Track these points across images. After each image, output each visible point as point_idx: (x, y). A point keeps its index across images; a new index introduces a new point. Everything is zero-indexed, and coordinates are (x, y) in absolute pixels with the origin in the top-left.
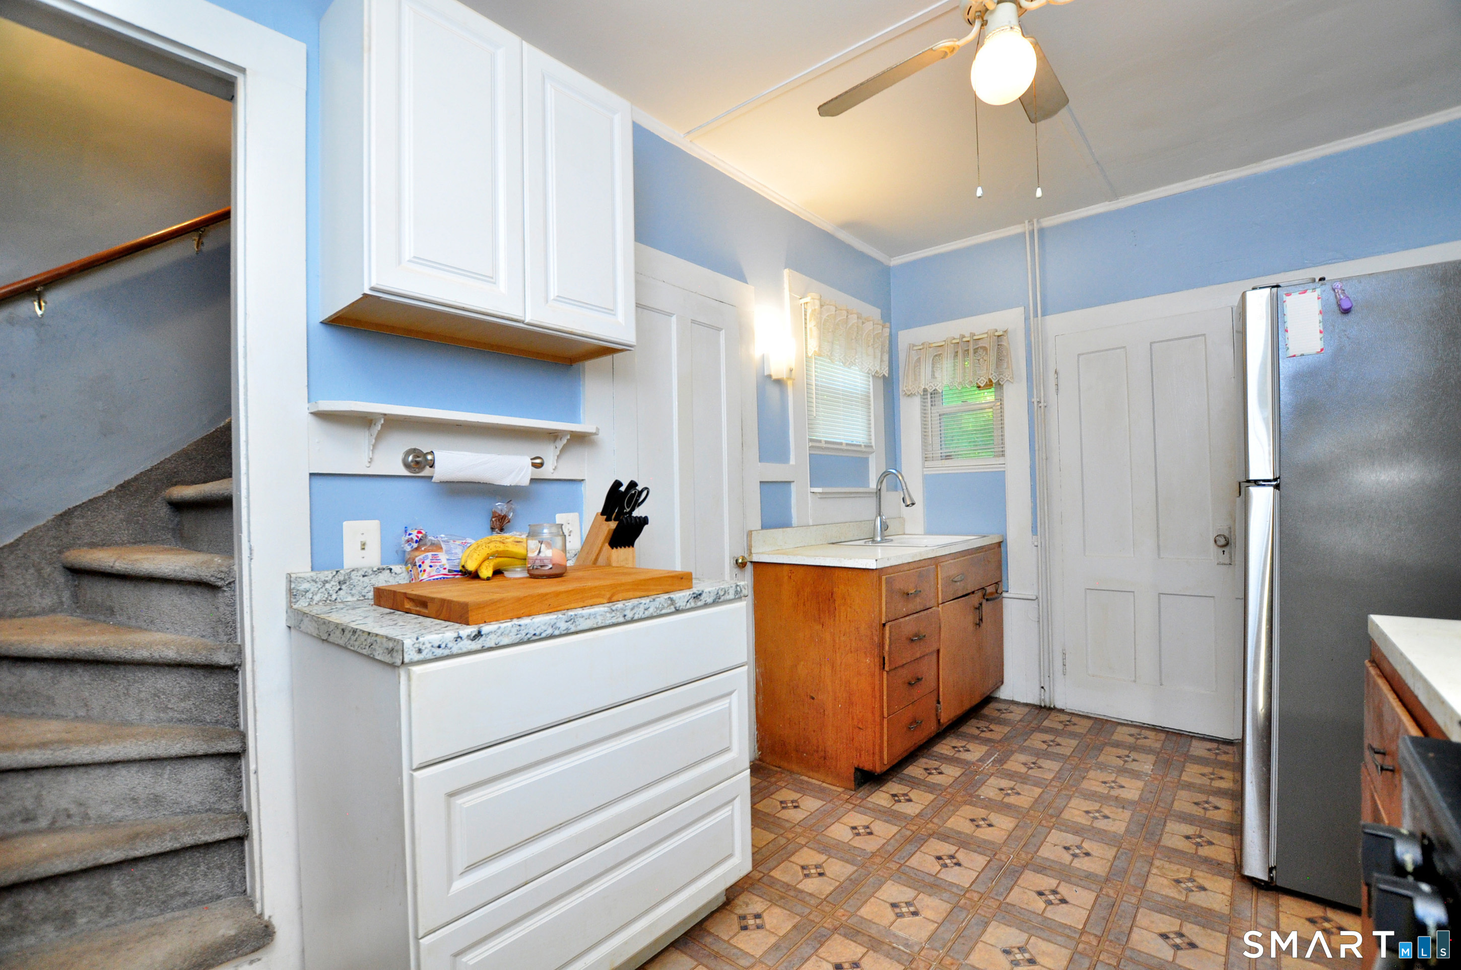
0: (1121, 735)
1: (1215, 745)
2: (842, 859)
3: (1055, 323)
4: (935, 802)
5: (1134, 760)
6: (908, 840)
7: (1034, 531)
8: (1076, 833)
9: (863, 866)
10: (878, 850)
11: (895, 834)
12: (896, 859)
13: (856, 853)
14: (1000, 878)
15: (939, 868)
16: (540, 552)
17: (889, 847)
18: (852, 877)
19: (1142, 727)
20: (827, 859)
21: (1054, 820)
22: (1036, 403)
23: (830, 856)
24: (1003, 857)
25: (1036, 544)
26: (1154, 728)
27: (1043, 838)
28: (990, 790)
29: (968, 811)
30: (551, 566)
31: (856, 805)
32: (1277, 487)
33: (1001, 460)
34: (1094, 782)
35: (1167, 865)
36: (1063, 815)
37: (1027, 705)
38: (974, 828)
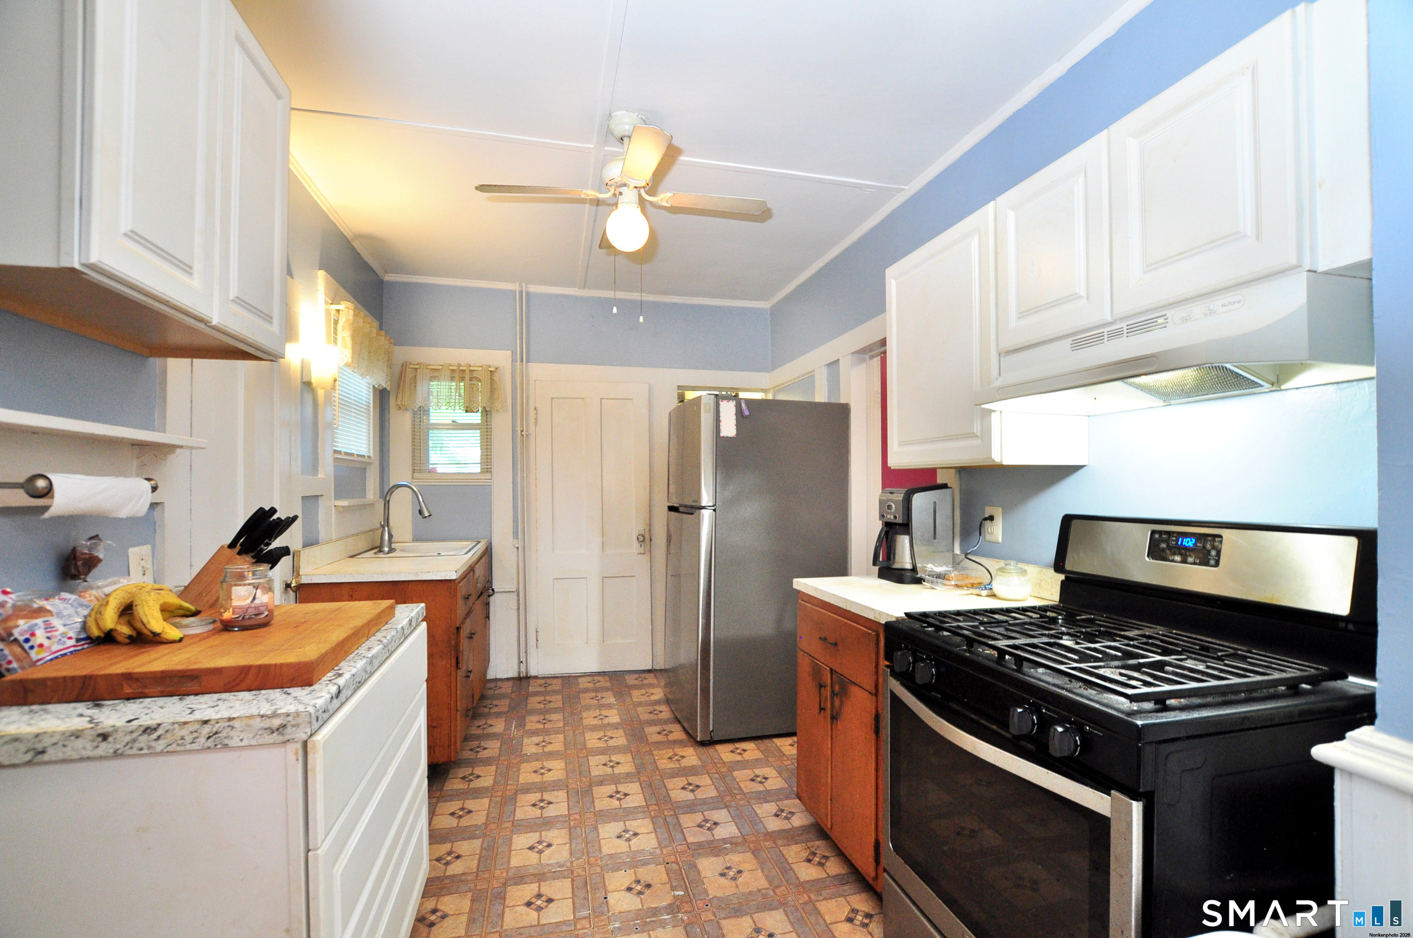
0: (584, 683)
1: (637, 676)
2: (464, 839)
3: (538, 371)
4: (499, 770)
5: (602, 698)
6: (503, 803)
7: (516, 535)
8: (603, 754)
9: (485, 835)
10: (487, 819)
11: (489, 805)
12: (505, 819)
13: (472, 830)
14: (582, 800)
15: (540, 811)
16: (254, 598)
17: (493, 815)
18: (484, 847)
19: (592, 674)
20: (452, 845)
21: (584, 751)
22: (519, 432)
23: (453, 842)
24: (574, 786)
25: (517, 546)
26: (599, 674)
27: (587, 765)
28: (530, 746)
29: (526, 767)
30: (266, 613)
31: (438, 798)
32: (714, 510)
33: (488, 476)
34: (589, 718)
35: (661, 752)
36: (587, 746)
37: (508, 679)
38: (540, 776)
